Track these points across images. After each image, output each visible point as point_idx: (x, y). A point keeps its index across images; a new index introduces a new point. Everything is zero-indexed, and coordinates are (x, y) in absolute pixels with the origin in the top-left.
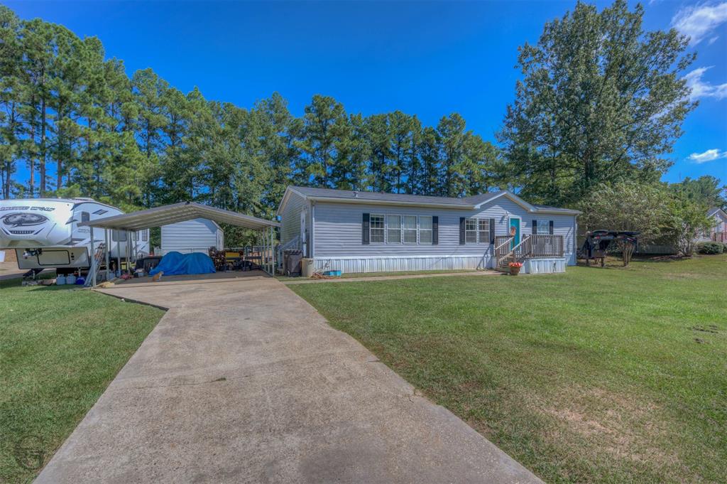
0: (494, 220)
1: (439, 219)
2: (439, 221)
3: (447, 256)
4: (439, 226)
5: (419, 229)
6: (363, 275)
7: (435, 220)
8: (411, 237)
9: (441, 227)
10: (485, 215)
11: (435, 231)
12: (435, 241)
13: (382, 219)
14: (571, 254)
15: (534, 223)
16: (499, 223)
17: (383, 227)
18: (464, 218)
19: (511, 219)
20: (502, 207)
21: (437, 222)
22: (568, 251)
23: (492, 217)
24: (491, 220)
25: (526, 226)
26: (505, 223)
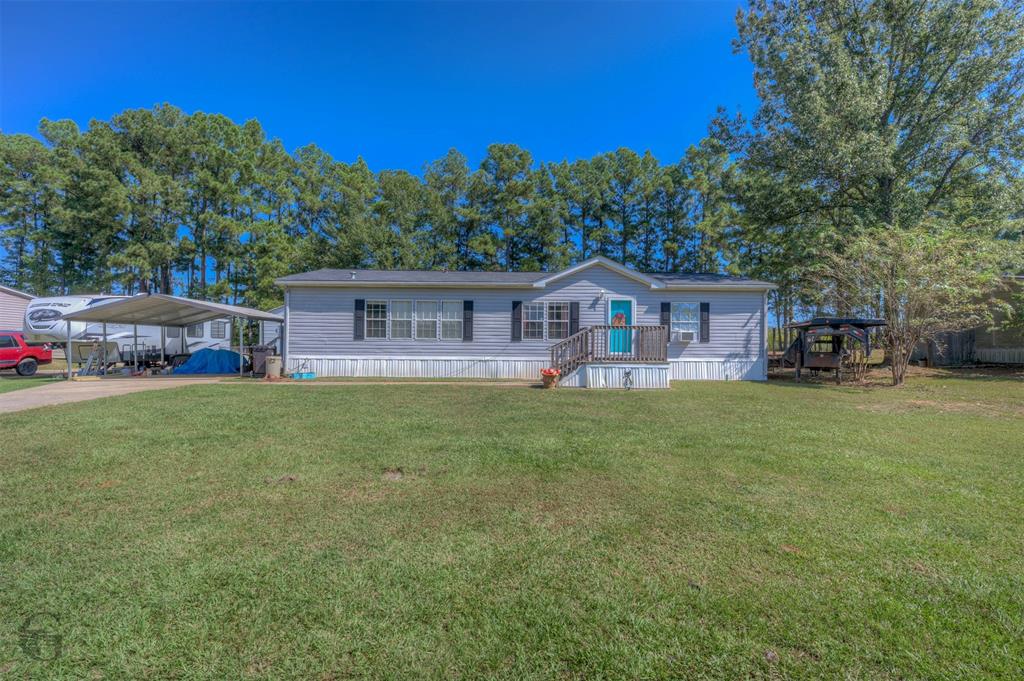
0: (578, 304)
1: (474, 304)
2: (475, 308)
3: (487, 358)
4: (474, 315)
5: (441, 319)
6: (352, 379)
7: (469, 306)
8: (427, 331)
9: (478, 316)
10: (562, 296)
11: (468, 322)
12: (468, 336)
13: (383, 307)
14: (754, 359)
15: (665, 307)
16: (589, 308)
17: (385, 317)
18: (519, 303)
19: (612, 302)
20: (596, 283)
21: (472, 309)
22: (747, 355)
23: (575, 300)
24: (571, 304)
25: (646, 312)
26: (600, 308)
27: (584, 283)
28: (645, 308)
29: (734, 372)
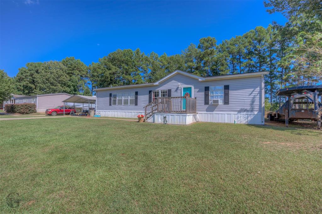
0: (171, 90)
3: (141, 111)
4: (138, 96)
5: (129, 98)
6: (108, 117)
7: (137, 93)
8: (126, 102)
9: (139, 97)
10: (165, 88)
11: (136, 98)
12: (136, 104)
13: (116, 95)
14: (256, 113)
15: (207, 89)
16: (175, 91)
17: (116, 98)
18: (151, 91)
19: (184, 88)
20: (177, 81)
21: (137, 95)
22: (252, 111)
23: (170, 88)
24: (168, 90)
25: (198, 92)
26: (179, 91)
27: (173, 81)
28: (197, 90)
29: (242, 119)
